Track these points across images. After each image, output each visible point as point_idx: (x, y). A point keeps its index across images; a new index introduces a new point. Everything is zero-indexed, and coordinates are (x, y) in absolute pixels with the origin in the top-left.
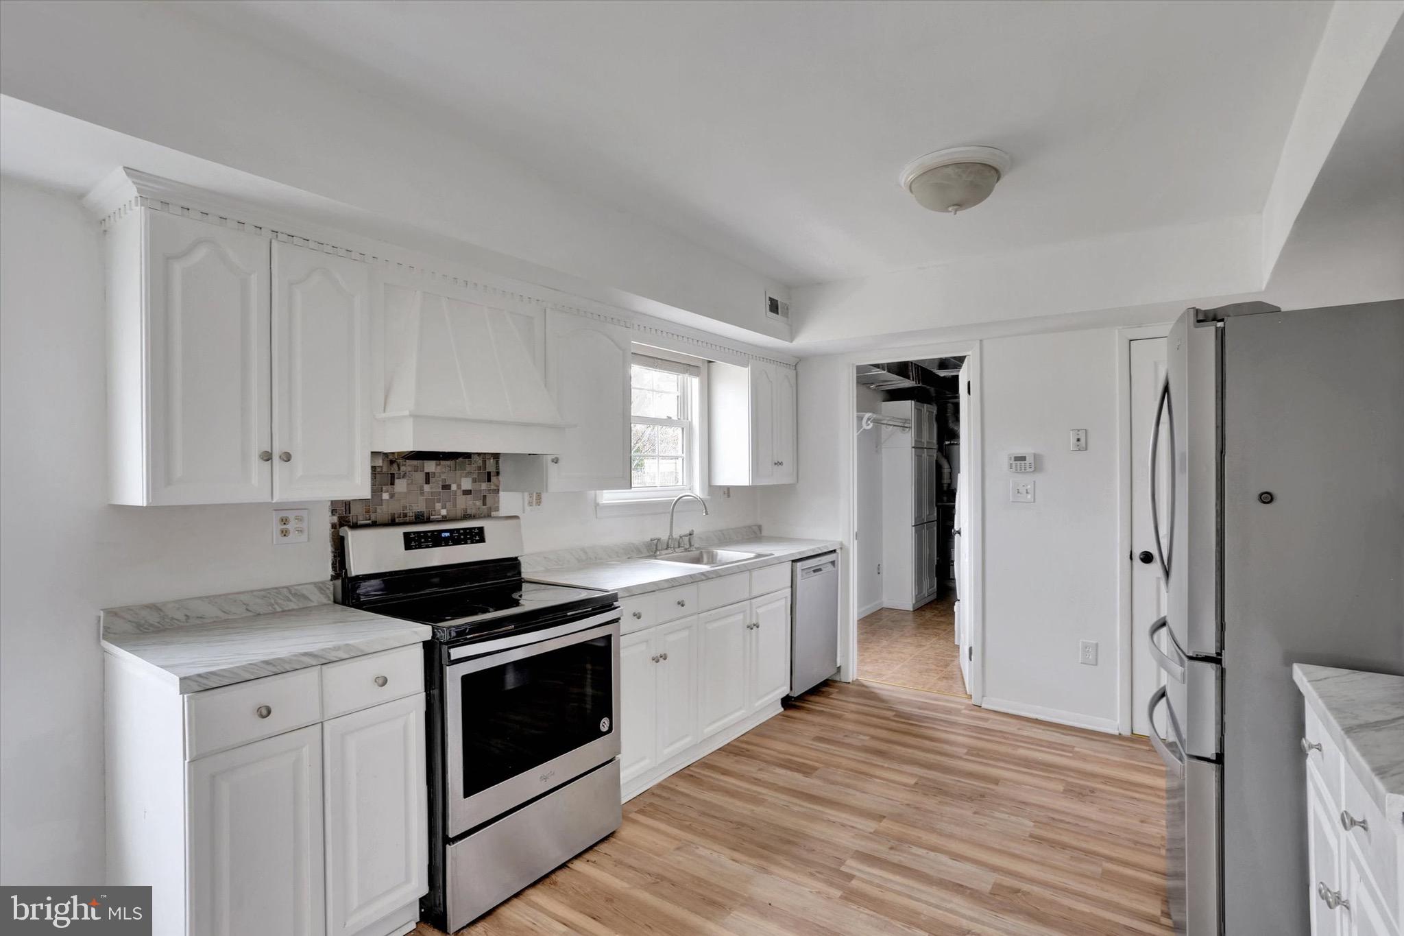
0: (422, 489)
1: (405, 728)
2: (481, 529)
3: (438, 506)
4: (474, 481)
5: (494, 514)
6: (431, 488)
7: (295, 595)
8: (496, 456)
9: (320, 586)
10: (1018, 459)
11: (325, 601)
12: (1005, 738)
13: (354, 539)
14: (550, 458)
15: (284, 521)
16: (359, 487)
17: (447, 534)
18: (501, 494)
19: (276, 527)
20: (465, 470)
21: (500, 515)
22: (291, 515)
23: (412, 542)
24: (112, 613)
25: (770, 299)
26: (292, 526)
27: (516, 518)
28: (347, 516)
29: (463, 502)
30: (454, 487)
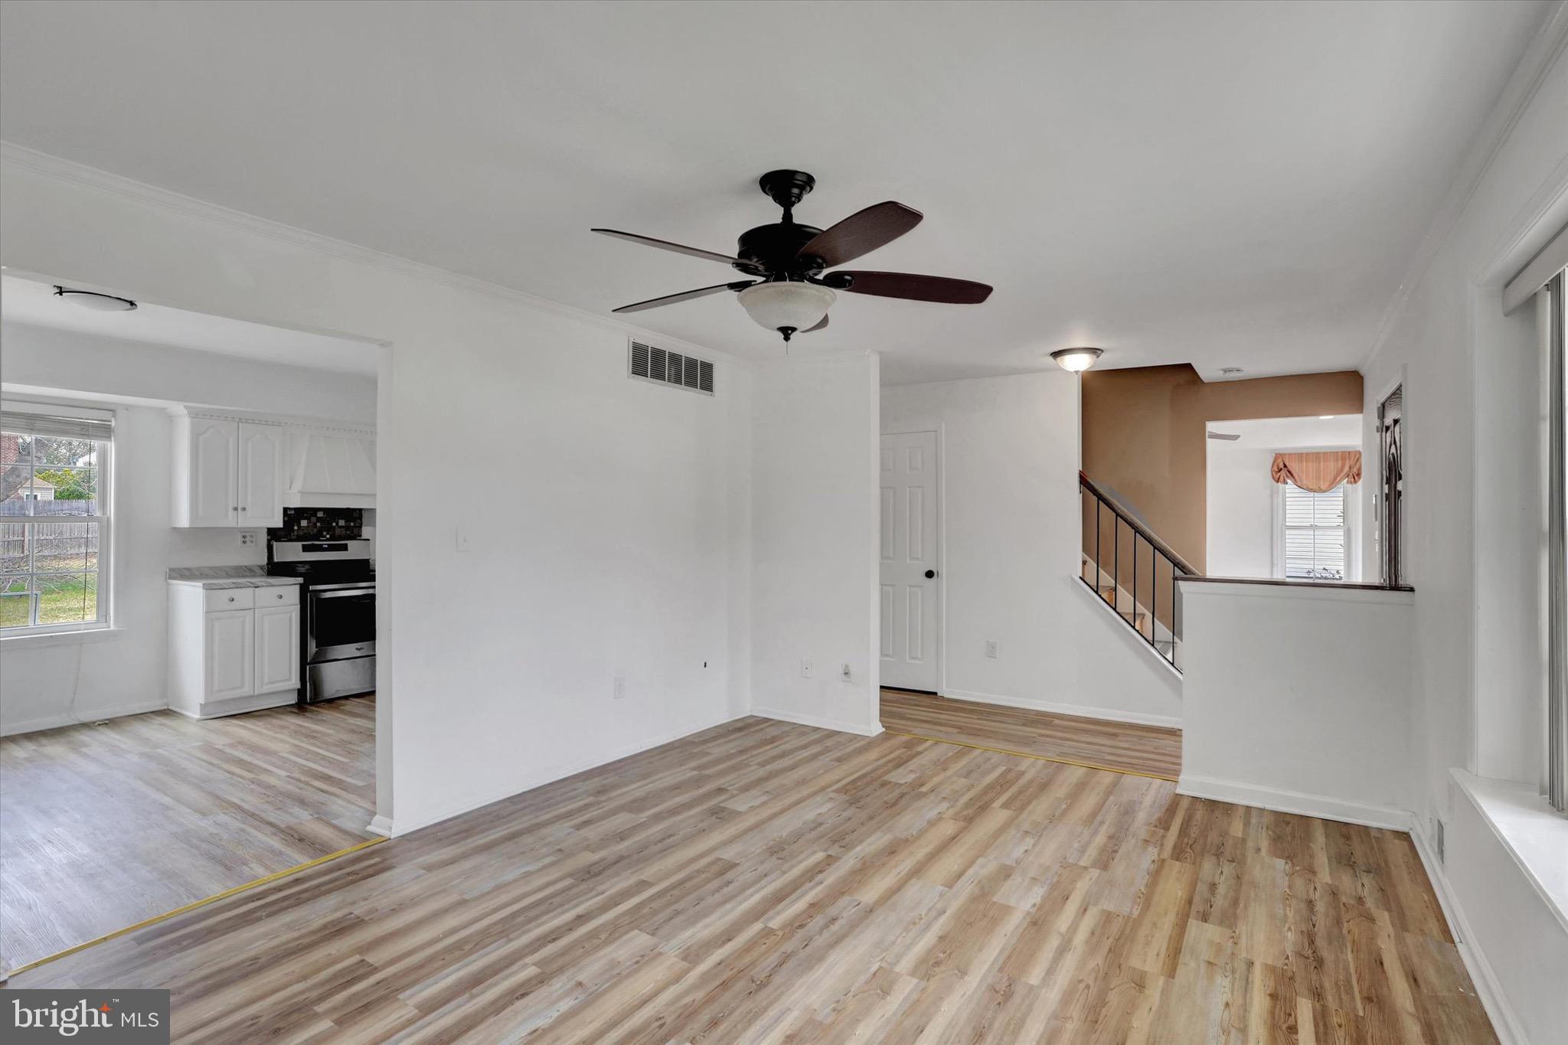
2: (346, 545)
3: (325, 533)
4: (346, 522)
5: (356, 538)
6: (321, 524)
7: (249, 569)
8: (360, 510)
9: (261, 567)
11: (263, 572)
13: (277, 545)
15: (244, 537)
16: (278, 522)
17: (326, 546)
18: (363, 528)
19: (240, 539)
21: (362, 538)
22: (248, 535)
23: (305, 549)
24: (172, 570)
26: (247, 539)
27: (369, 540)
28: (273, 534)
29: (338, 532)
30: (334, 524)
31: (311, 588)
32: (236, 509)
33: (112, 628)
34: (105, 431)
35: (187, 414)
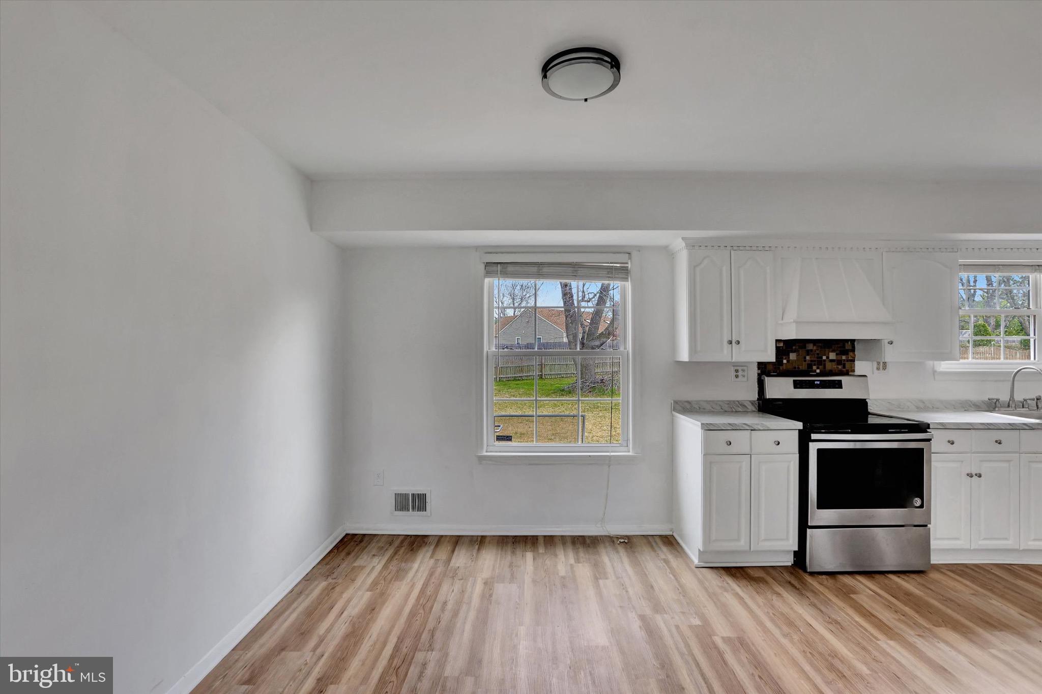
0: (805, 358)
1: (788, 467)
2: (840, 382)
3: (814, 368)
4: (837, 354)
5: (850, 373)
6: (810, 358)
7: (741, 405)
8: (853, 341)
9: (752, 403)
11: (754, 409)
13: (768, 381)
14: (886, 342)
15: (737, 371)
16: (770, 356)
17: (818, 383)
18: (857, 363)
19: (733, 373)
20: (831, 348)
21: (856, 374)
22: (740, 369)
23: (797, 385)
24: (676, 402)
26: (740, 373)
27: (865, 376)
28: (765, 370)
29: (829, 366)
30: (824, 358)
31: (814, 436)
32: (730, 342)
33: (630, 454)
34: (623, 272)
35: (684, 245)
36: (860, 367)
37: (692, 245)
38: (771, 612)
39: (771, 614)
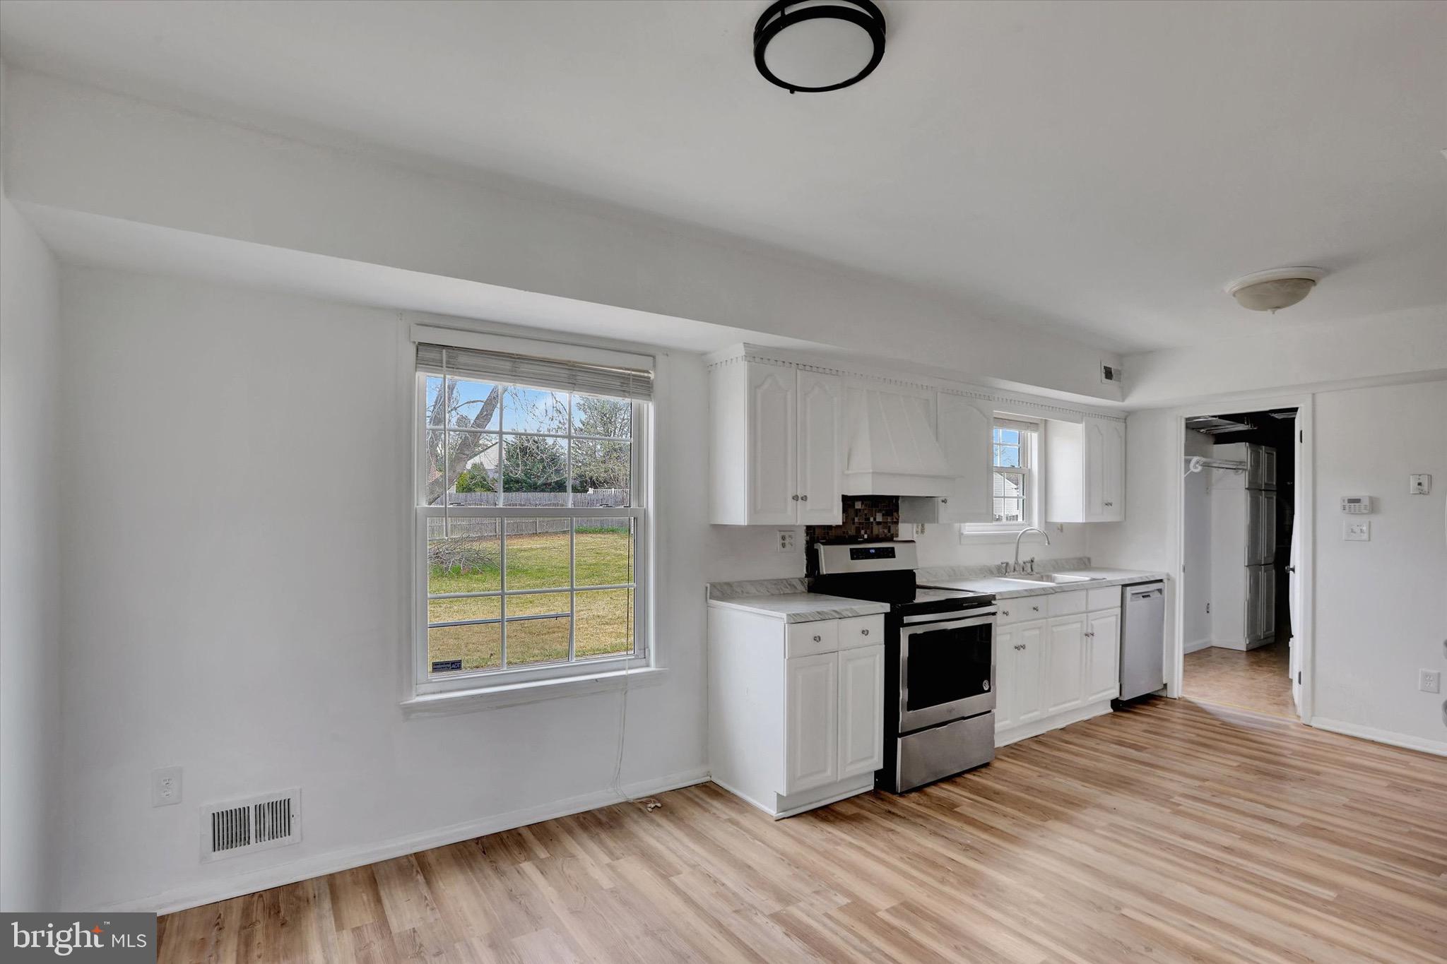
0: (854, 519)
1: (874, 664)
2: (893, 549)
3: (863, 532)
4: (883, 515)
5: (895, 539)
6: (859, 520)
7: (789, 585)
8: (897, 498)
9: (801, 580)
10: (1351, 501)
11: (804, 590)
12: (1333, 749)
13: (823, 550)
14: (940, 499)
15: (783, 538)
16: (835, 517)
17: (873, 551)
18: (900, 525)
19: (779, 541)
20: (878, 507)
21: (901, 540)
22: (787, 534)
23: (856, 555)
24: (713, 585)
25: (1105, 368)
26: (787, 541)
27: (913, 541)
28: (817, 536)
29: (877, 530)
30: (872, 520)
31: (907, 619)
32: (796, 498)
33: (652, 668)
35: (744, 354)
36: (905, 530)
37: (755, 355)
38: (904, 856)
39: (906, 859)
